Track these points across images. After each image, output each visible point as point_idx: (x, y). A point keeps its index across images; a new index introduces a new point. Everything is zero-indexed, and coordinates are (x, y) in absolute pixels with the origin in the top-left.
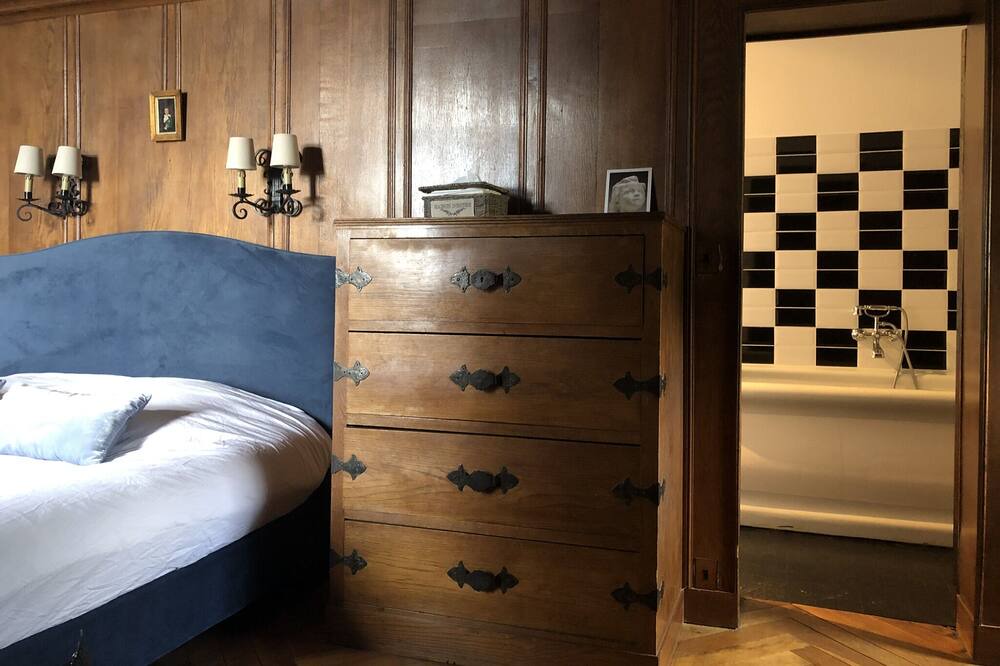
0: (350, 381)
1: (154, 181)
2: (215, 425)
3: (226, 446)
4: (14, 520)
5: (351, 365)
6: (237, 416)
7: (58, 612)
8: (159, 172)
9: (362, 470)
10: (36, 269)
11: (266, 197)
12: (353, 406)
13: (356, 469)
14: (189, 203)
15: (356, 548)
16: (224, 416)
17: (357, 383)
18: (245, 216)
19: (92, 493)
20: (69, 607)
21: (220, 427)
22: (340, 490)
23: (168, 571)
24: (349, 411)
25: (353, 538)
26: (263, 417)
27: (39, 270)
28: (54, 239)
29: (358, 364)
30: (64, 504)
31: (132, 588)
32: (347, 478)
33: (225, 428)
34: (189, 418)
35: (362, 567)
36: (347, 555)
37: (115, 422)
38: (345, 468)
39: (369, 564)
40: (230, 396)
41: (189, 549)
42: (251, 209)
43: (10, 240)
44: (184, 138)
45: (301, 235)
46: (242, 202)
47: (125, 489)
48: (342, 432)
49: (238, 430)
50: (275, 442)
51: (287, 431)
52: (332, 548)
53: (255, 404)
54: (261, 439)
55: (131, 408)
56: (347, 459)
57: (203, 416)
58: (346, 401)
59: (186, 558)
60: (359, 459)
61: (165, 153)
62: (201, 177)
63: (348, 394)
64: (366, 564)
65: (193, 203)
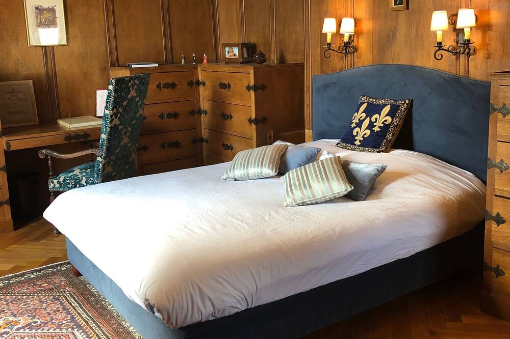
0: (497, 170)
1: (391, 34)
2: (421, 183)
3: (426, 197)
4: (326, 231)
5: (498, 161)
6: (434, 177)
7: (345, 273)
8: (394, 28)
9: (503, 222)
10: (333, 83)
11: (454, 44)
12: (498, 184)
13: (500, 220)
14: (411, 47)
15: (499, 264)
16: (427, 177)
17: (502, 172)
18: (441, 59)
19: (358, 221)
20: (349, 271)
21: (424, 184)
22: (490, 230)
23: (394, 260)
24: (496, 187)
25: (497, 258)
26: (449, 179)
27: (334, 84)
28: (341, 65)
29: (502, 161)
30: (346, 225)
31: (378, 266)
32: (494, 225)
33: (427, 185)
34: (408, 178)
35: (502, 275)
36: (493, 266)
37: (370, 179)
38: (493, 219)
39: (506, 274)
40: (430, 164)
41: (404, 251)
42: (445, 53)
43: (321, 65)
44: (408, 8)
45: (476, 67)
46: (440, 49)
47: (373, 219)
48: (492, 198)
49: (434, 187)
50: (455, 195)
51: (463, 188)
52: (485, 261)
53: (445, 170)
54: (447, 193)
55: (377, 172)
56: (494, 214)
57: (415, 177)
58: (494, 181)
59: (404, 255)
60: (502, 215)
61: (397, 17)
62: (417, 31)
63: (496, 178)
64: (505, 274)
65: (413, 46)
